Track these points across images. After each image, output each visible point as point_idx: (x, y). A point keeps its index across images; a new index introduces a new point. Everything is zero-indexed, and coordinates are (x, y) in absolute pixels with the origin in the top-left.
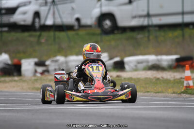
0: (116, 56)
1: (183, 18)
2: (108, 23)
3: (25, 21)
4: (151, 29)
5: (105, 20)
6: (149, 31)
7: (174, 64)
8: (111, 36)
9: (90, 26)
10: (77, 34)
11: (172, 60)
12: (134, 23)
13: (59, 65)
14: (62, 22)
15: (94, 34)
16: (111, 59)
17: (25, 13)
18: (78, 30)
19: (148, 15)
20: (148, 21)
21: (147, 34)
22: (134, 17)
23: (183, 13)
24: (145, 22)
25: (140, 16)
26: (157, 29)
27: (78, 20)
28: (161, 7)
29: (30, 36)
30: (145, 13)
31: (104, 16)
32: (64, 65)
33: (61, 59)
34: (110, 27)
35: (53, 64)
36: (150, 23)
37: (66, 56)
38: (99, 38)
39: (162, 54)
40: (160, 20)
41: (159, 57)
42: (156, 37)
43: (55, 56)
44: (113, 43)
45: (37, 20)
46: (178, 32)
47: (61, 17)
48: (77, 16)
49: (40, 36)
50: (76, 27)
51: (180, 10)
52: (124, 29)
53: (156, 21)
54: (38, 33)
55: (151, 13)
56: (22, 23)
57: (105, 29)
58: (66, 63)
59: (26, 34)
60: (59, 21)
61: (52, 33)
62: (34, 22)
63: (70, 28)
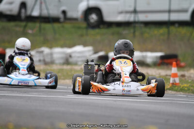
0: (101, 51)
1: (169, 16)
2: (94, 17)
3: (11, 11)
4: (137, 25)
5: (91, 14)
6: (135, 27)
7: (159, 61)
8: (97, 30)
9: (76, 19)
10: (63, 27)
11: (157, 57)
12: (120, 18)
13: (44, 56)
14: (49, 13)
15: (79, 28)
16: (96, 52)
17: (11, 3)
18: (64, 22)
19: (135, 12)
20: (135, 17)
21: (132, 30)
22: (121, 13)
23: (170, 11)
24: (131, 18)
25: (127, 12)
26: (142, 25)
27: (64, 12)
28: (148, 4)
29: (16, 26)
30: (132, 9)
31: (90, 10)
32: (49, 57)
33: (46, 50)
34: (96, 21)
35: (38, 55)
36: (137, 20)
37: (51, 47)
38: (84, 31)
39: (146, 50)
40: (146, 17)
41: (144, 54)
42: (142, 34)
43: (40, 47)
44: (98, 37)
45: (23, 11)
46: (163, 30)
47: (47, 9)
48: (63, 8)
49: (25, 26)
50: (62, 20)
51: (166, 8)
52: (110, 24)
53: (142, 18)
54: (23, 24)
55: (138, 9)
56: (8, 13)
57: (91, 23)
58: (51, 54)
59: (12, 24)
60: (45, 13)
61: (38, 25)
62: (20, 12)
63: (55, 20)
